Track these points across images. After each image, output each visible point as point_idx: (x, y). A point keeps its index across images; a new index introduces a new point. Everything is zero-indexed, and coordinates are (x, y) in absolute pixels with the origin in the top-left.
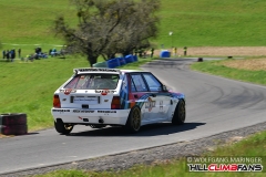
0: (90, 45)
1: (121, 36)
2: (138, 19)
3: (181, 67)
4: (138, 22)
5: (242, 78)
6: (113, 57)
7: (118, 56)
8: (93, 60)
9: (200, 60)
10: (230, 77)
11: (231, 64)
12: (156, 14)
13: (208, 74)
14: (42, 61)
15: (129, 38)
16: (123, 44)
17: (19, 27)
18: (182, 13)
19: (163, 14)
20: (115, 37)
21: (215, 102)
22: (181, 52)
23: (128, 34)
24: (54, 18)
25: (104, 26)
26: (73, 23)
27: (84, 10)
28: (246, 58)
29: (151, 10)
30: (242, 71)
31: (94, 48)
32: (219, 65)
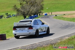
0: (24, 13)
1: (33, 10)
3: (51, 18)
4: (37, 5)
5: (68, 20)
6: (31, 16)
7: (32, 15)
8: (25, 17)
10: (64, 20)
11: (65, 16)
12: (43, 3)
14: (10, 18)
15: (35, 10)
16: (33, 12)
17: (3, 9)
18: (50, 2)
20: (31, 10)
21: (60, 28)
22: (50, 13)
24: (13, 5)
25: (28, 7)
26: (19, 7)
27: (22, 3)
28: (69, 14)
29: (41, 2)
30: (68, 18)
31: (25, 14)
32: (61, 17)
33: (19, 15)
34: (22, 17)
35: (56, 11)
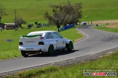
0: (58, 21)
1: (68, 18)
2: (74, 12)
3: (90, 28)
4: (74, 13)
5: (112, 31)
6: (66, 25)
7: (68, 25)
8: (59, 27)
9: (97, 25)
10: (108, 31)
11: (108, 26)
12: (81, 10)
13: (100, 30)
14: (41, 28)
15: (71, 19)
16: (69, 21)
17: (32, 16)
18: (90, 9)
19: (83, 10)
20: (66, 18)
21: (102, 40)
22: (90, 22)
23: (71, 17)
24: (45, 13)
25: (62, 15)
26: (51, 14)
27: (55, 9)
28: (113, 24)
29: (79, 9)
30: (112, 29)
31: (59, 23)
32: (104, 27)
33: (51, 24)
34: (55, 27)
35: (97, 20)
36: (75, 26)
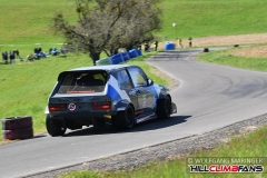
0: (91, 41)
1: (124, 31)
2: (140, 12)
3: (187, 59)
4: (140, 14)
5: (250, 67)
7: (122, 51)
8: (95, 57)
10: (238, 66)
11: (237, 53)
12: (158, 5)
14: (42, 60)
15: (131, 32)
16: (125, 38)
17: (16, 27)
18: (184, 3)
19: (165, 5)
20: (117, 31)
22: (186, 43)
23: (130, 28)
24: (52, 15)
25: (105, 21)
26: (73, 20)
27: (83, 5)
28: (253, 46)
30: (250, 59)
31: (96, 44)
32: (227, 54)
33: (73, 50)
34: (86, 57)
36: (144, 53)
